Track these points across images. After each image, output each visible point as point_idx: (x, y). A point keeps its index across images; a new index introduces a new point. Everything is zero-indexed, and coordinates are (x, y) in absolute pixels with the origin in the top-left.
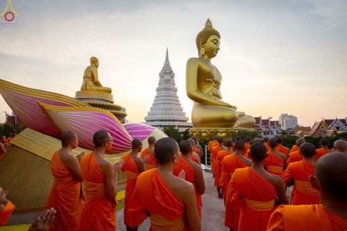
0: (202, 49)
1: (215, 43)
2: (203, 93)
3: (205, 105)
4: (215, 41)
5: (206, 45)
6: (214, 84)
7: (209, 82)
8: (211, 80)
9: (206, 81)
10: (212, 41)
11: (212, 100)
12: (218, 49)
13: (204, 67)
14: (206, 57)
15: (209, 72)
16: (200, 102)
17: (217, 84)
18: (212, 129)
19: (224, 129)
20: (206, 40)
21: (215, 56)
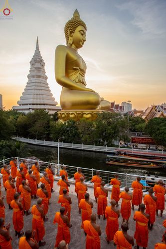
0: (70, 38)
1: (82, 35)
2: (71, 80)
3: (72, 90)
4: (82, 32)
5: (74, 35)
6: (80, 72)
7: (76, 69)
8: (78, 68)
9: (74, 69)
10: (80, 31)
11: (78, 86)
12: (84, 41)
13: (72, 55)
14: (73, 46)
15: (76, 60)
16: (68, 87)
17: (83, 72)
18: (79, 111)
19: (89, 111)
20: (74, 29)
21: (82, 46)
